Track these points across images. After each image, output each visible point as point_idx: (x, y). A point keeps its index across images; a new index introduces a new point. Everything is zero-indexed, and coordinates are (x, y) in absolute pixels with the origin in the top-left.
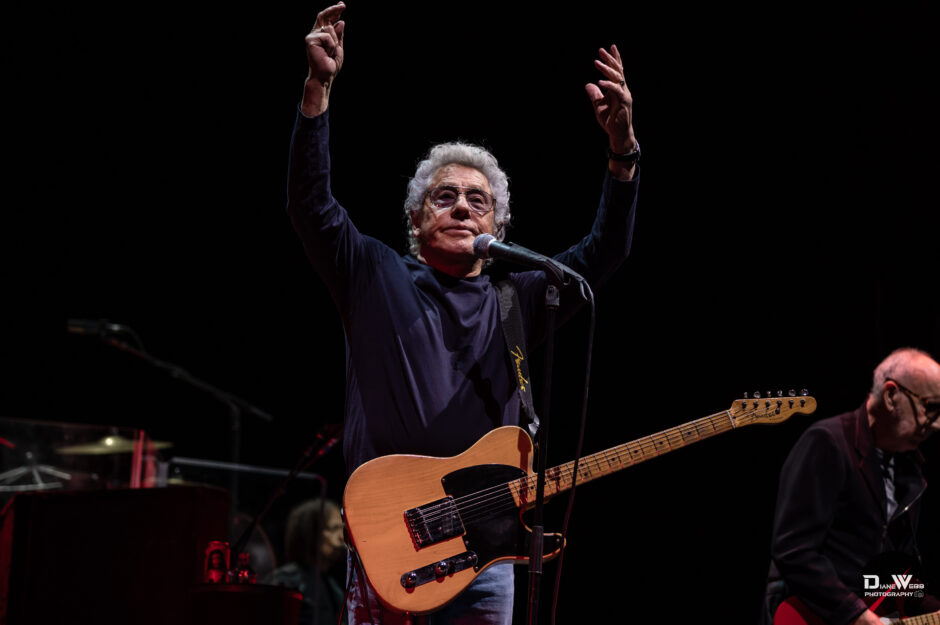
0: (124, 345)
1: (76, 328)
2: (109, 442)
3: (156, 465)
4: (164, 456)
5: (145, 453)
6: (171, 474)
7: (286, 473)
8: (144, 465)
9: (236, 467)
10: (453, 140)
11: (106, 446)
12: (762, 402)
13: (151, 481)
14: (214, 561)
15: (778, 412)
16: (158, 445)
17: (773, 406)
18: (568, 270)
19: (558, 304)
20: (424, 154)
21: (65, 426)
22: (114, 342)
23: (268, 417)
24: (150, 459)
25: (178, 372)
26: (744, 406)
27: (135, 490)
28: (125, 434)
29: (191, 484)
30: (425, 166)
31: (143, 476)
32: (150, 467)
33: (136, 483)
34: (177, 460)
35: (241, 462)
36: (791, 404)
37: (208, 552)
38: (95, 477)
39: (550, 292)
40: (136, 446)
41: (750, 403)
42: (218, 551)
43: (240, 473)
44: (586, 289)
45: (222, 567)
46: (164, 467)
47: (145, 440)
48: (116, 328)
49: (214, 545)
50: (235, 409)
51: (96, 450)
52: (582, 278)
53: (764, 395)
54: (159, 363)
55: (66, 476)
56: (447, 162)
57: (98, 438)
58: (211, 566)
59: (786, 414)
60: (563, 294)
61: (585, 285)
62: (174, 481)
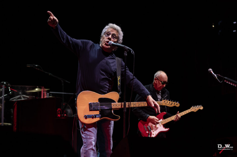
0: (39, 69)
1: (28, 66)
2: (37, 89)
3: (46, 93)
4: (48, 92)
5: (44, 91)
6: (50, 95)
7: (73, 94)
8: (44, 94)
9: (63, 93)
10: (113, 23)
11: (36, 90)
12: (169, 102)
13: (46, 97)
14: (59, 113)
15: (171, 105)
16: (47, 90)
17: (171, 103)
18: (128, 48)
19: (127, 55)
20: (107, 25)
21: (27, 86)
22: (36, 68)
23: (69, 82)
24: (45, 92)
25: (50, 74)
26: (165, 101)
27: (42, 99)
28: (40, 88)
29: (54, 97)
30: (107, 27)
31: (44, 96)
32: (45, 94)
33: (42, 97)
34: (51, 92)
35: (64, 92)
36: (174, 104)
37: (57, 111)
38: (34, 97)
39: (125, 53)
40: (42, 90)
41: (166, 101)
42: (60, 110)
43: (64, 94)
44: (132, 52)
45: (61, 114)
46: (48, 94)
47: (44, 88)
48: (37, 65)
49: (59, 109)
50: (62, 81)
51: (34, 91)
52: (131, 49)
53: (170, 101)
54: (46, 72)
55: (28, 97)
56: (111, 27)
57: (34, 88)
58: (58, 114)
59: (173, 105)
60: (128, 53)
61: (132, 51)
62: (50, 97)
